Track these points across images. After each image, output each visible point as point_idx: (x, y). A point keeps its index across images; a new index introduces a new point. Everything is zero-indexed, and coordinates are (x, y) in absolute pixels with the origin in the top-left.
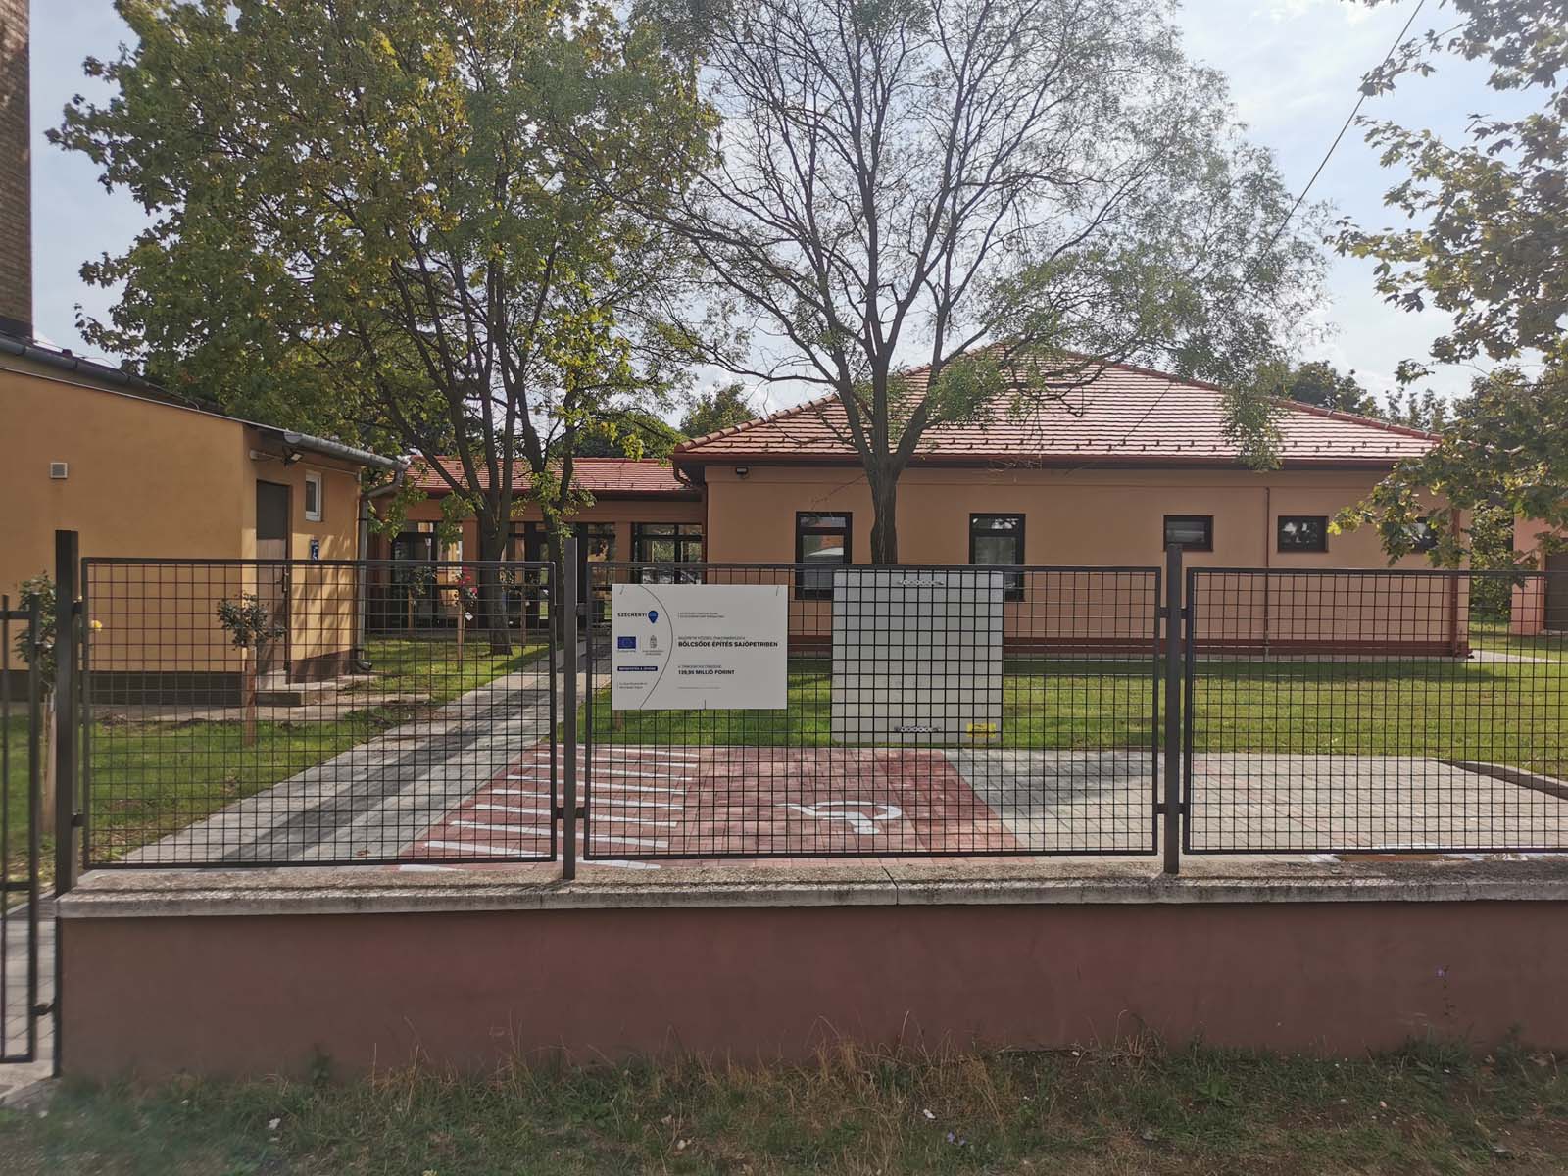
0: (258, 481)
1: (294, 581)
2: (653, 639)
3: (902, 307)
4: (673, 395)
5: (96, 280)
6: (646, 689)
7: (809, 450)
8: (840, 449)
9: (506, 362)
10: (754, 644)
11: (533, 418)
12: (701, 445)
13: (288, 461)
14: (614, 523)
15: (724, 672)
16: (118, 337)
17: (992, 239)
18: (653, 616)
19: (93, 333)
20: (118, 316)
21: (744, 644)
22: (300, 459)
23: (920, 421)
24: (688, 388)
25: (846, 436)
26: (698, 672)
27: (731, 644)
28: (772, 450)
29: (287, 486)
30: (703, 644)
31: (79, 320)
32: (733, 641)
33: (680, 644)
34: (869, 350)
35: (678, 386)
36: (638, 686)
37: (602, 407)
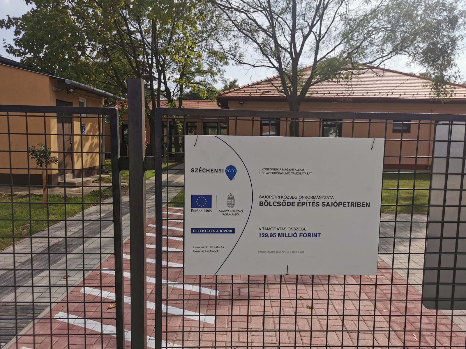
0: (57, 100)
1: (75, 140)
2: (231, 198)
3: (305, 38)
4: (217, 77)
5: (4, 27)
6: (222, 254)
7: (266, 95)
8: (277, 95)
9: (158, 62)
10: (344, 204)
11: (168, 84)
12: (227, 93)
13: (68, 92)
14: (196, 122)
15: (309, 235)
16: (19, 51)
17: (337, 15)
18: (231, 172)
19: (10, 50)
20: (17, 42)
21: (333, 204)
22: (73, 92)
23: (309, 83)
24: (223, 75)
25: (280, 89)
26: (280, 235)
27: (318, 204)
28: (252, 95)
29: (71, 103)
30: (287, 204)
31: (5, 45)
32: (321, 201)
33: (261, 204)
34: (292, 56)
35: (219, 74)
36: (215, 249)
37: (192, 81)
